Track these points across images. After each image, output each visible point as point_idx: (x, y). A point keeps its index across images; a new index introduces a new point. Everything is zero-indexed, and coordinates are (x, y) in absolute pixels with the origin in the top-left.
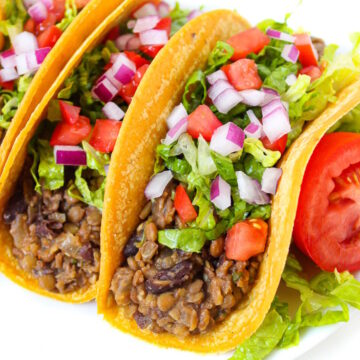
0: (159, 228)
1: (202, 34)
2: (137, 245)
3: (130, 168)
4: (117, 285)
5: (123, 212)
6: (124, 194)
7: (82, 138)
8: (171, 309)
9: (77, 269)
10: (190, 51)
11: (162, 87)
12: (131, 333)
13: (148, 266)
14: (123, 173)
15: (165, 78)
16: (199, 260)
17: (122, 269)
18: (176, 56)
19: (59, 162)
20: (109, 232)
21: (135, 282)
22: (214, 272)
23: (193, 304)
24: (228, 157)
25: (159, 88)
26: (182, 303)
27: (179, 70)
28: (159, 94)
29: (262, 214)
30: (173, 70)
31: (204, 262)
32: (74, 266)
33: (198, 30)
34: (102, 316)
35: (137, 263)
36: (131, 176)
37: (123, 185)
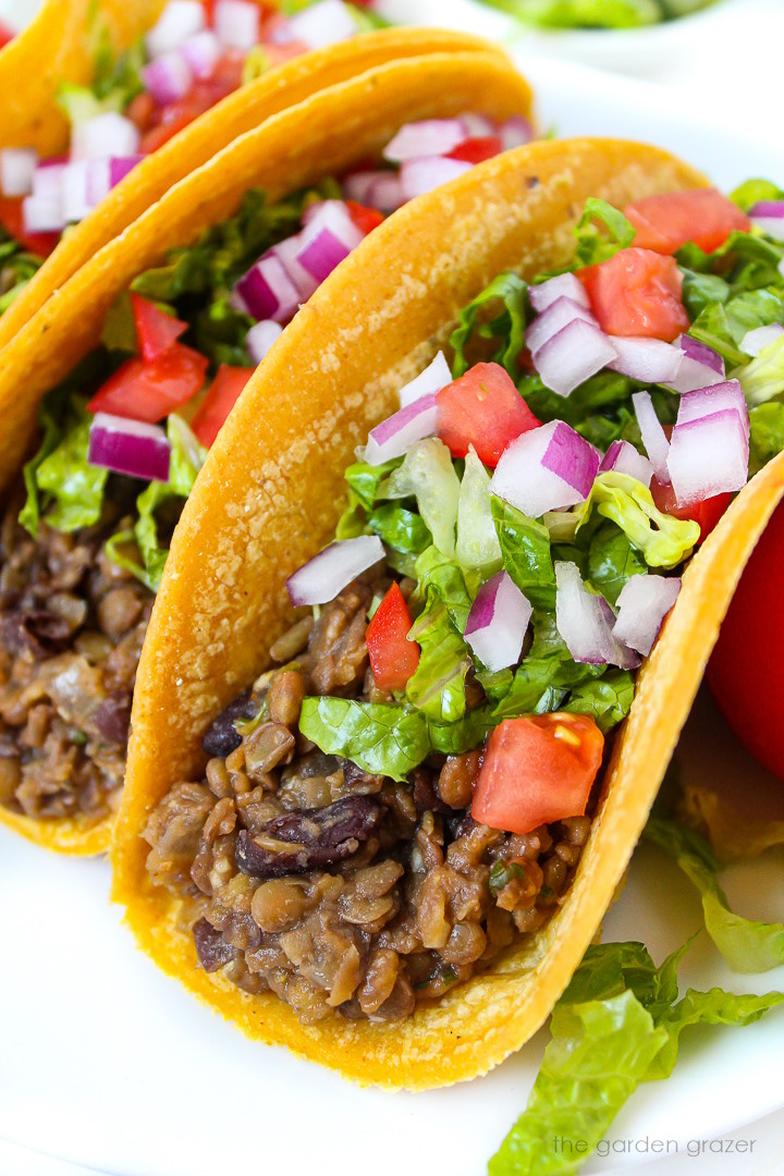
0: (312, 690)
1: (563, 187)
2: (239, 726)
3: (254, 499)
4: (162, 829)
5: (216, 622)
6: (225, 569)
7: (172, 407)
8: (287, 928)
9: (81, 759)
10: (512, 221)
11: (400, 296)
12: (184, 978)
13: (257, 794)
14: (232, 509)
15: (414, 274)
16: (405, 805)
17: (186, 787)
18: (460, 224)
19: (95, 458)
20: (160, 668)
21: (208, 829)
22: (444, 850)
23: (356, 928)
24: (541, 520)
25: (388, 296)
26: (324, 919)
27: (463, 264)
28: (385, 314)
29: (604, 707)
30: (445, 258)
31: (419, 815)
32: (73, 750)
33: (550, 174)
34: (121, 909)
35: (228, 777)
36: (256, 525)
37: (224, 544)
